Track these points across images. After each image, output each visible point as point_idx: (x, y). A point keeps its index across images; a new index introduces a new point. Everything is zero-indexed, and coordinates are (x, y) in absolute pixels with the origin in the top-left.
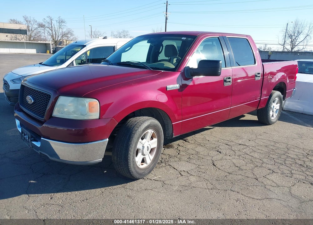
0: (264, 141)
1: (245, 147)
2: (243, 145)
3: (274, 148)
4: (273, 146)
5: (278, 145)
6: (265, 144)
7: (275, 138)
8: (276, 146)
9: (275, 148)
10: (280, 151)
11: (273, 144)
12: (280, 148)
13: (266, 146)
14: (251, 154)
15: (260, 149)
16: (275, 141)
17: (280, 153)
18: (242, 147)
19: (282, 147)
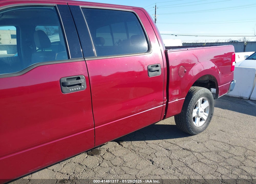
0: (217, 144)
1: (189, 152)
2: (187, 150)
3: (227, 156)
4: (227, 152)
5: (233, 151)
6: (216, 149)
7: (232, 140)
8: (230, 152)
9: (229, 155)
10: (234, 160)
11: (227, 148)
12: (235, 156)
13: (217, 153)
14: (192, 167)
15: (208, 157)
16: (231, 143)
17: (232, 165)
18: (185, 153)
19: (238, 154)
